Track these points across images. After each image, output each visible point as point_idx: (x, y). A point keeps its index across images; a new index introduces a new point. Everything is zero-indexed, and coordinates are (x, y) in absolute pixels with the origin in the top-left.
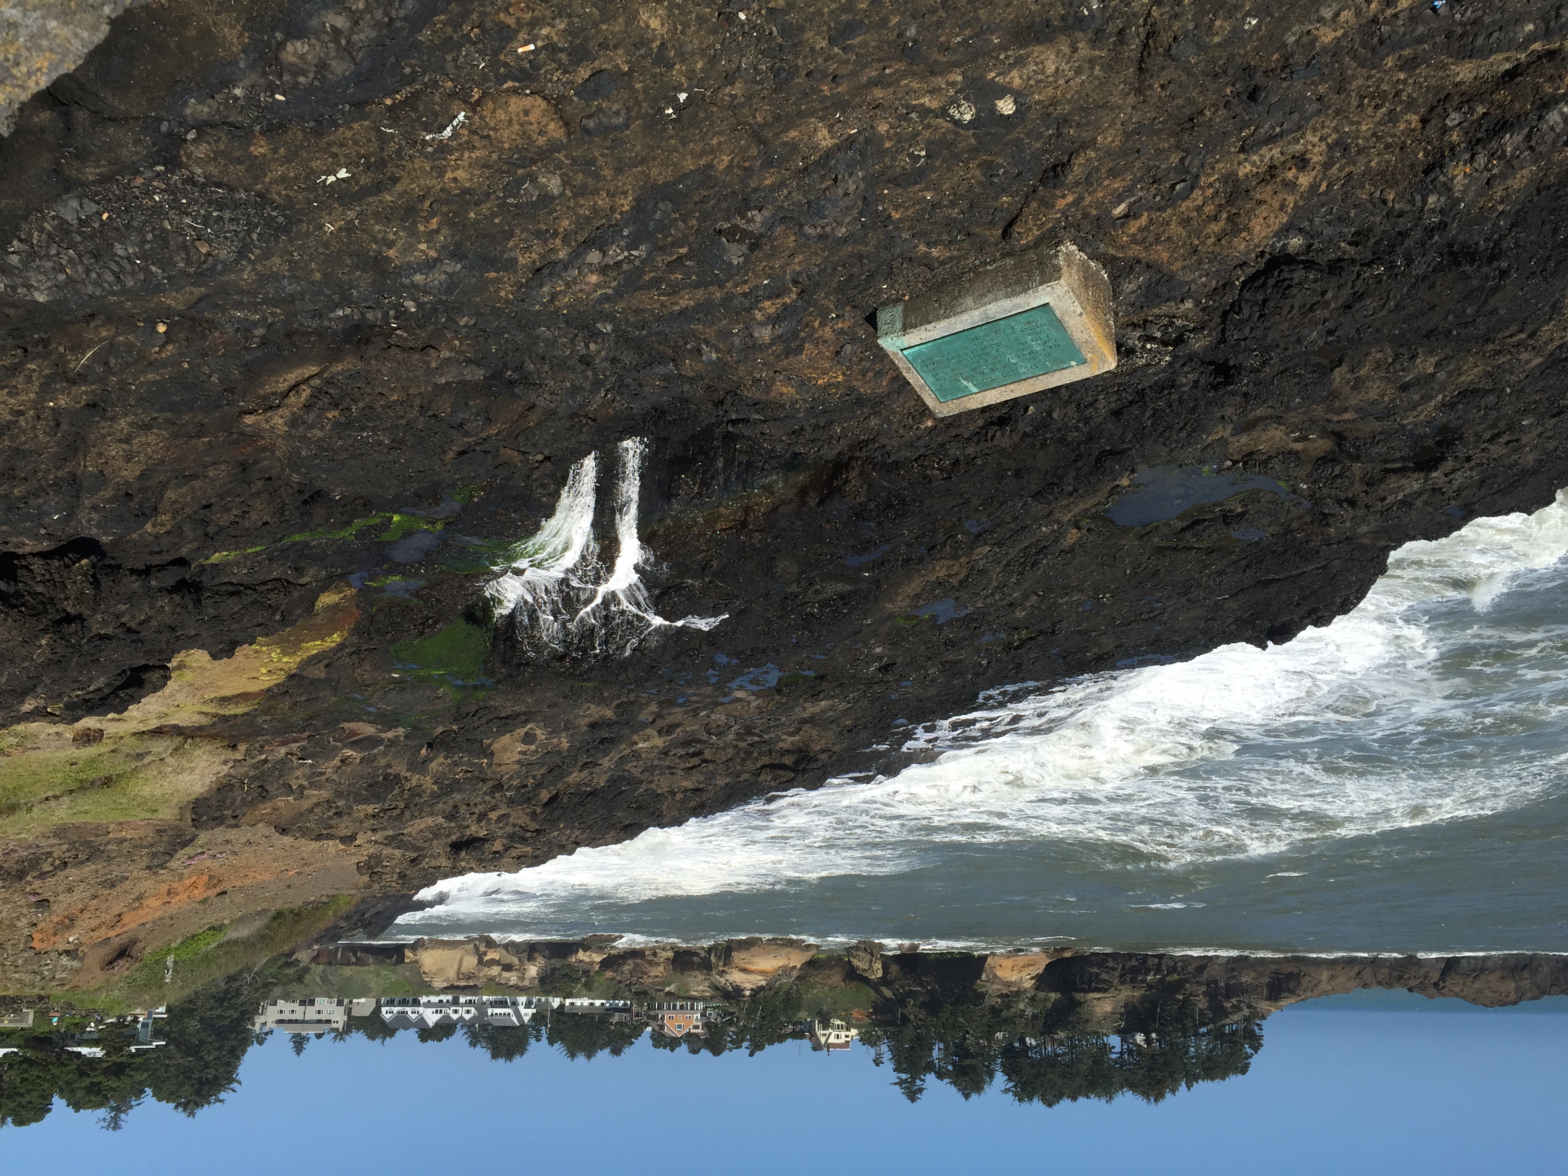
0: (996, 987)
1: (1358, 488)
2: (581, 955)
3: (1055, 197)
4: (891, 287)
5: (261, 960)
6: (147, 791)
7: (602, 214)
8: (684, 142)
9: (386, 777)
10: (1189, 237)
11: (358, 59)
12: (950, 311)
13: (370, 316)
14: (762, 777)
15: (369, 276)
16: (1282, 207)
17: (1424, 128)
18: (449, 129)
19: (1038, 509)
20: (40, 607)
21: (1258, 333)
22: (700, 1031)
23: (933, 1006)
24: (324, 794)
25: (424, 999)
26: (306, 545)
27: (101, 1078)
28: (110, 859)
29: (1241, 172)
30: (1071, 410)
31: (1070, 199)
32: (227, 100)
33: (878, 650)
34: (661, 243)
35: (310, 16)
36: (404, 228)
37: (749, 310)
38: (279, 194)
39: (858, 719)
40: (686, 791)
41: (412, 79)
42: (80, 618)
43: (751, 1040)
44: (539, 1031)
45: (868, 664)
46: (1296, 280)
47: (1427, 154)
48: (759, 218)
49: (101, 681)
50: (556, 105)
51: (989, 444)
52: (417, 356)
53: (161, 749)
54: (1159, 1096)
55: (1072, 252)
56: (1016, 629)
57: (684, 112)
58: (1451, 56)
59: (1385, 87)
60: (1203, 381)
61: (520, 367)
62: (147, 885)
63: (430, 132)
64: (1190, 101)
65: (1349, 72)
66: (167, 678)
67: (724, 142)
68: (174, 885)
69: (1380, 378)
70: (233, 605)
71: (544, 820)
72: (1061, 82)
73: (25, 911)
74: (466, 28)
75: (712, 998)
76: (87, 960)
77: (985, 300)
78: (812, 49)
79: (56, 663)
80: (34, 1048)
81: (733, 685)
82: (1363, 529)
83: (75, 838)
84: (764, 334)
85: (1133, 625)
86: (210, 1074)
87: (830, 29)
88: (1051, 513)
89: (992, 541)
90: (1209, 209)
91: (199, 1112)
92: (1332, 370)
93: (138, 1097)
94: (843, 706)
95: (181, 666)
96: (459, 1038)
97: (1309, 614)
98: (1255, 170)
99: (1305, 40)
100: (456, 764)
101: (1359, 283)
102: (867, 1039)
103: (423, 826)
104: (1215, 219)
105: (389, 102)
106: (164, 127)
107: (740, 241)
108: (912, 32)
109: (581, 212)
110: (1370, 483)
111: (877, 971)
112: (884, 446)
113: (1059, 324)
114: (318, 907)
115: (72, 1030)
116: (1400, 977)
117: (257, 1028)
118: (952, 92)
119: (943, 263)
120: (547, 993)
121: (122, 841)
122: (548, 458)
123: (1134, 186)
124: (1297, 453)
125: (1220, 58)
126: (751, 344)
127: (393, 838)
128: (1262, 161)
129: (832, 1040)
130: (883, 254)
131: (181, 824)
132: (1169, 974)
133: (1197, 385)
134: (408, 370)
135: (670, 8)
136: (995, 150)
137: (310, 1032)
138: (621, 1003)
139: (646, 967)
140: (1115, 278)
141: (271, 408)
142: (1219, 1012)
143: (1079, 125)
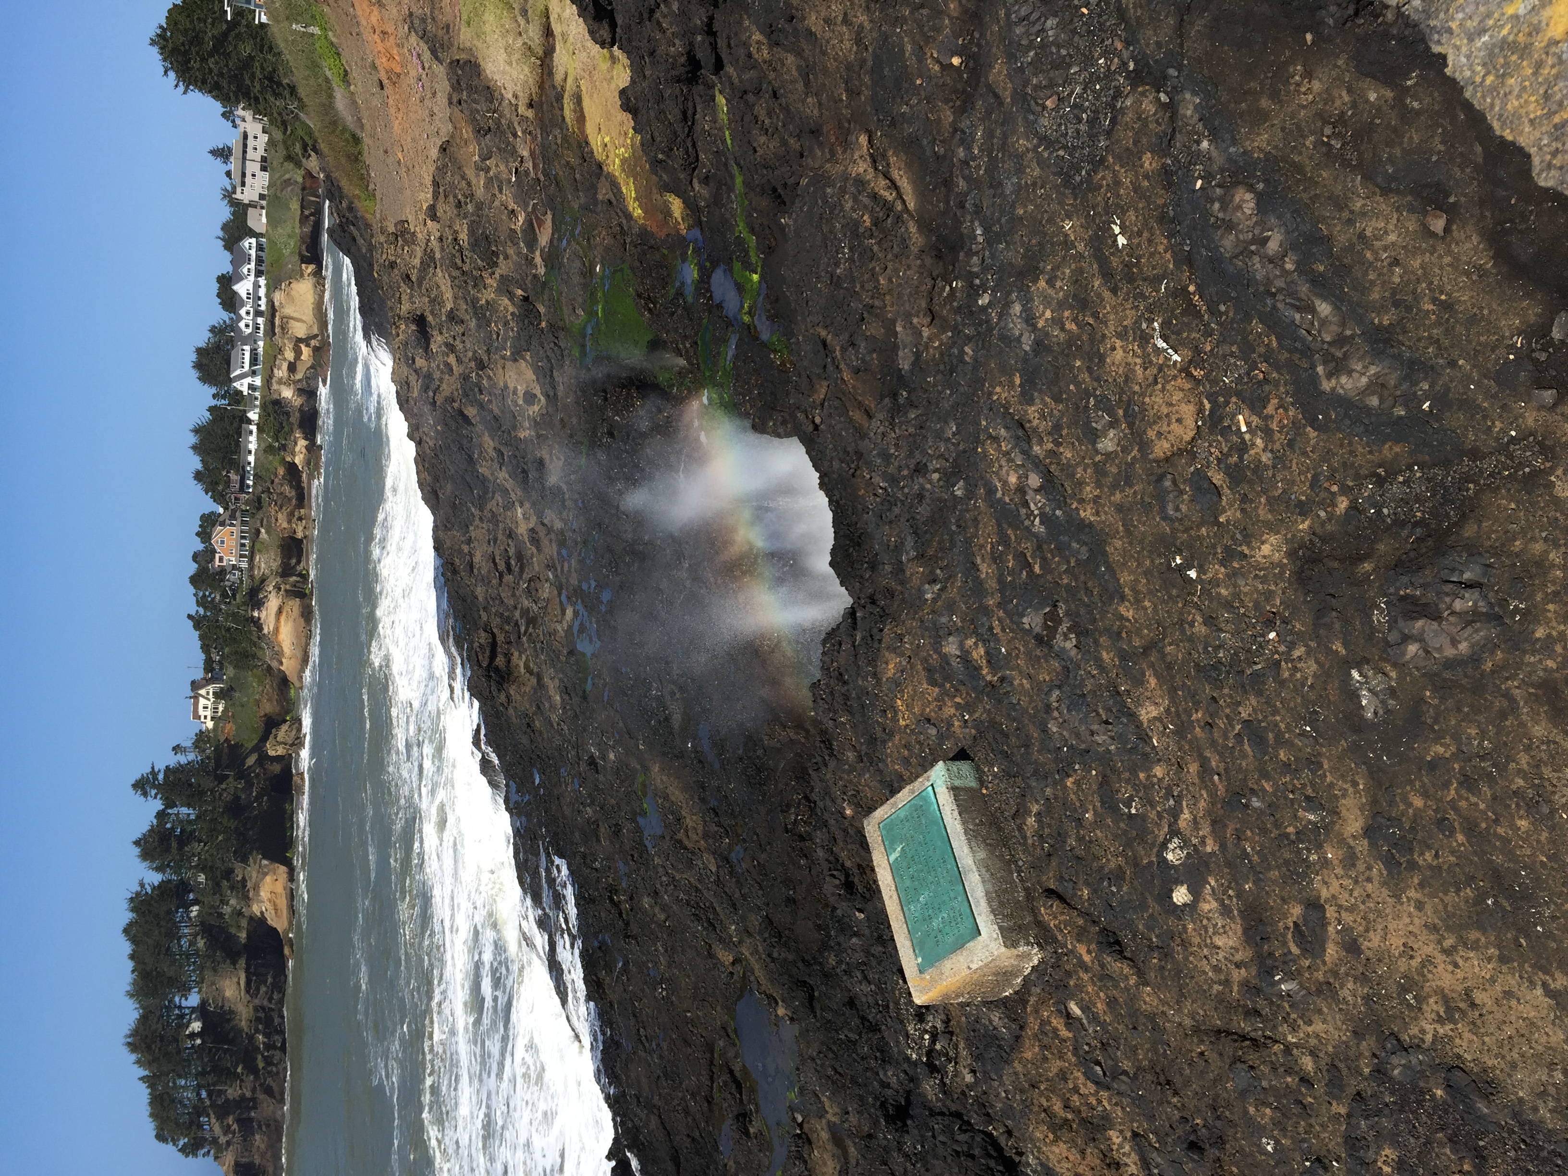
0: (254, 874)
2: (302, 443)
3: (1089, 943)
4: (995, 775)
5: (312, 121)
6: (489, 17)
7: (1077, 491)
8: (1146, 574)
9: (495, 254)
10: (1048, 1080)
11: (1235, 261)
12: (972, 835)
13: (973, 260)
14: (483, 634)
15: (1019, 261)
18: (1165, 345)
19: (755, 921)
21: (941, 1150)
22: (217, 563)
23: (235, 808)
24: (480, 192)
25: (262, 281)
26: (731, 189)
29: (1112, 1134)
30: (860, 957)
31: (1087, 958)
32: (1196, 133)
33: (612, 756)
34: (1045, 547)
35: (1279, 218)
36: (1066, 297)
37: (975, 633)
38: (1103, 178)
39: (541, 733)
40: (471, 555)
41: (1213, 311)
43: (205, 616)
44: (224, 397)
45: (598, 745)
48: (1069, 645)
50: (1186, 450)
51: (826, 872)
52: (924, 305)
53: (531, 34)
54: (133, 1047)
55: (1031, 960)
56: (631, 898)
57: (1177, 575)
60: (889, 1092)
61: (912, 405)
62: (393, 12)
63: (1162, 326)
64: (1187, 1083)
66: (603, 45)
67: (1146, 614)
68: (392, 39)
70: (673, 114)
71: (445, 410)
72: (1206, 951)
74: (1264, 367)
75: (252, 577)
77: (983, 870)
78: (1239, 704)
84: (951, 648)
85: (632, 1021)
86: (195, 64)
87: (1260, 722)
88: (750, 934)
89: (721, 874)
90: (1076, 1100)
91: (155, 50)
94: (555, 719)
95: (613, 59)
96: (220, 316)
98: (1115, 1147)
100: (506, 323)
102: (202, 738)
103: (443, 288)
104: (1066, 1107)
105: (1192, 288)
106: (1173, 72)
107: (1045, 627)
108: (1256, 803)
109: (1080, 470)
111: (274, 750)
112: (826, 765)
113: (959, 945)
114: (364, 180)
117: (240, 112)
118: (1195, 841)
119: (1020, 828)
120: (263, 407)
122: (816, 428)
123: (1099, 1023)
125: (1232, 1113)
126: (941, 633)
127: (432, 258)
128: (1124, 1154)
129: (202, 702)
130: (1030, 769)
131: (455, 48)
132: (265, 1058)
133: (886, 1085)
134: (910, 294)
135: (1280, 565)
136: (1135, 883)
137: (233, 165)
138: (251, 483)
139: (286, 510)
140: (1004, 1003)
141: (874, 161)
142: (223, 1111)
143: (1162, 968)
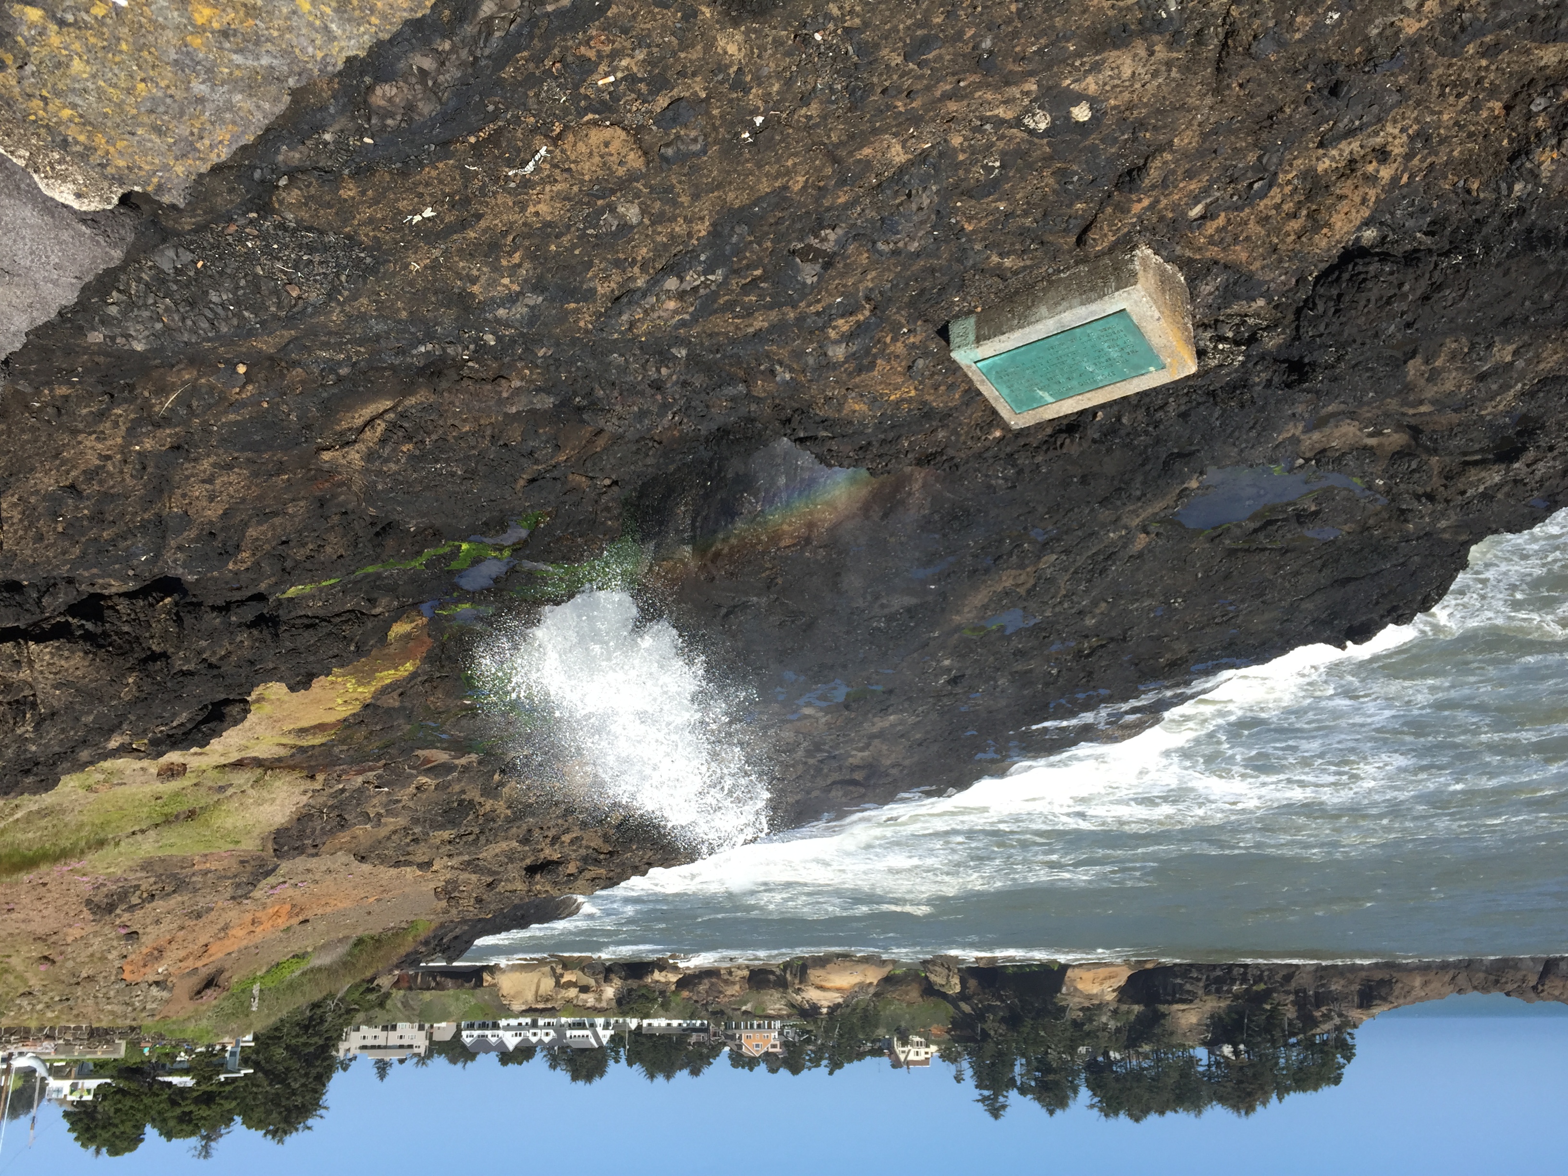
0: (1077, 1000)
1: (1436, 482)
2: (657, 976)
3: (1130, 201)
4: (963, 299)
5: (344, 986)
6: (229, 823)
7: (679, 240)
8: (760, 166)
9: (461, 802)
10: (1268, 235)
11: (444, 98)
12: (1024, 321)
13: (450, 351)
14: (833, 793)
15: (453, 312)
16: (1364, 201)
17: (1508, 114)
18: (531, 164)
19: (1105, 514)
20: (127, 647)
21: (1334, 328)
22: (778, 1050)
23: (1013, 1020)
24: (401, 821)
25: (503, 1023)
26: (378, 576)
27: (192, 1108)
28: (196, 890)
29: (1321, 167)
30: (1141, 415)
31: (1146, 202)
32: (317, 146)
33: (947, 662)
34: (736, 266)
35: (399, 59)
36: (487, 264)
37: (823, 329)
38: (367, 235)
39: (927, 732)
41: (494, 117)
42: (164, 655)
43: (830, 1059)
44: (617, 1053)
45: (937, 676)
46: (1372, 274)
47: (1511, 141)
48: (832, 236)
49: (184, 717)
50: (635, 135)
51: (1059, 452)
52: (489, 387)
53: (242, 781)
54: (1250, 1109)
55: (1148, 256)
56: (1086, 637)
57: (761, 136)
58: (1534, 41)
59: (1466, 75)
60: (1276, 379)
61: (589, 394)
62: (232, 915)
63: (513, 168)
64: (1270, 99)
65: (1430, 62)
66: (247, 711)
67: (801, 163)
68: (258, 915)
69: (1457, 369)
70: (309, 638)
71: (618, 842)
72: (1137, 86)
73: (115, 943)
74: (548, 63)
75: (789, 1016)
76: (176, 991)
77: (1060, 308)
78: (888, 66)
79: (142, 700)
80: (126, 1079)
81: (801, 701)
82: (1443, 524)
83: (161, 871)
84: (838, 352)
85: (1208, 630)
86: (299, 1101)
87: (905, 45)
88: (1118, 518)
89: (1059, 549)
90: (1288, 207)
91: (288, 1139)
92: (1405, 362)
93: (227, 1125)
94: (912, 720)
95: (260, 699)
96: (539, 1060)
97: (1389, 612)
98: (1334, 165)
99: (1389, 32)
100: (529, 789)
101: (1437, 274)
102: (947, 1056)
103: (497, 851)
104: (1295, 216)
105: (472, 140)
106: (257, 175)
107: (814, 260)
108: (987, 44)
109: (659, 239)
110: (1449, 477)
111: (955, 987)
112: (952, 458)
113: (1136, 330)
114: (398, 933)
115: (164, 1060)
116: (1497, 982)
117: (341, 1054)
118: (1026, 102)
119: (1016, 273)
120: (624, 1014)
121: (206, 873)
122: (615, 483)
123: (1210, 186)
124: (1372, 448)
125: (1301, 54)
126: (824, 363)
127: (469, 863)
128: (1341, 155)
129: (912, 1057)
130: (956, 267)
131: (264, 854)
132: (1255, 983)
133: (1269, 383)
134: (480, 401)
135: (746, 33)
136: (1070, 158)
137: (393, 1057)
138: (698, 1023)
139: (722, 986)
140: (1191, 281)
141: (348, 443)
142: (1308, 1021)
143: (1155, 128)
